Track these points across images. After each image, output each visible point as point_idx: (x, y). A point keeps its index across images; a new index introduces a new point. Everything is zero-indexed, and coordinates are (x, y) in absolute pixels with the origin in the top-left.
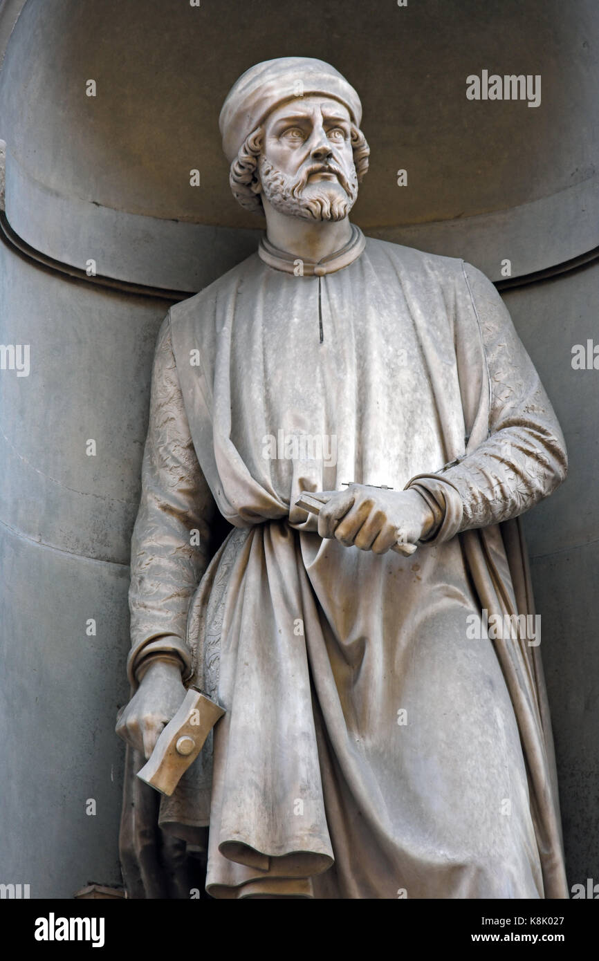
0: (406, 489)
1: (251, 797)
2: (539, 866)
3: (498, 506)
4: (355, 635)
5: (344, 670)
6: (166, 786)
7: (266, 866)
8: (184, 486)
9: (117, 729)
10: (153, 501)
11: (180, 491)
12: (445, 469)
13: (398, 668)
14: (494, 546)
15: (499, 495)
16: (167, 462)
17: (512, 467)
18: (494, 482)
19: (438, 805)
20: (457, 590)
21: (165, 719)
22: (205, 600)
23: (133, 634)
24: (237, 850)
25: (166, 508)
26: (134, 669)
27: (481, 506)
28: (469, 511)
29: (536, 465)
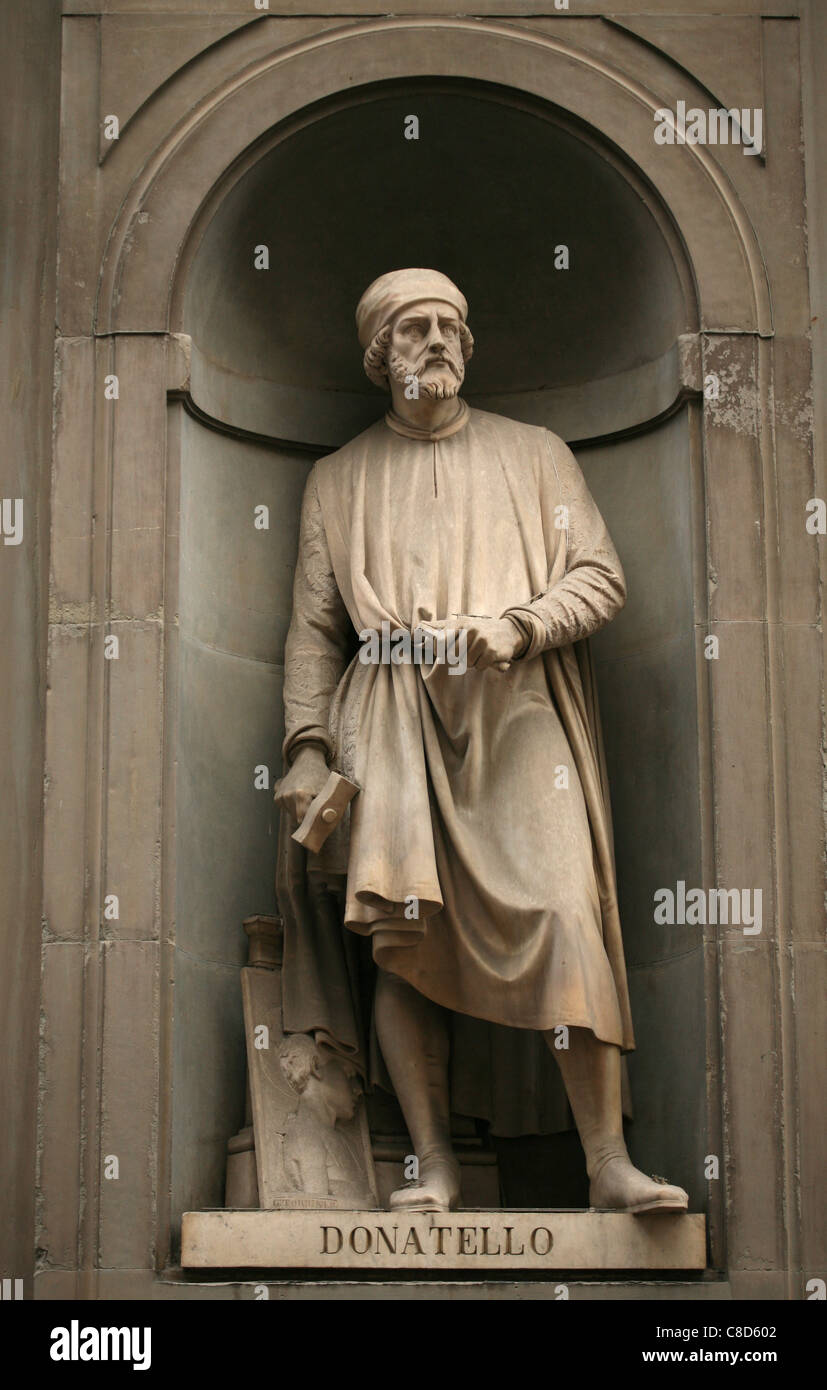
0: (501, 618)
1: (380, 857)
2: (599, 909)
3: (572, 631)
4: (461, 732)
5: (452, 758)
6: (314, 846)
7: (391, 909)
8: (326, 606)
9: (275, 798)
10: (302, 619)
11: (324, 610)
12: (532, 601)
13: (494, 759)
14: (569, 661)
15: (574, 622)
16: (314, 586)
17: (584, 600)
18: (570, 613)
19: (522, 865)
20: (541, 696)
21: (314, 792)
22: (343, 698)
23: (288, 724)
24: (369, 898)
25: (313, 624)
26: (288, 751)
27: (560, 631)
28: (551, 635)
29: (602, 597)
